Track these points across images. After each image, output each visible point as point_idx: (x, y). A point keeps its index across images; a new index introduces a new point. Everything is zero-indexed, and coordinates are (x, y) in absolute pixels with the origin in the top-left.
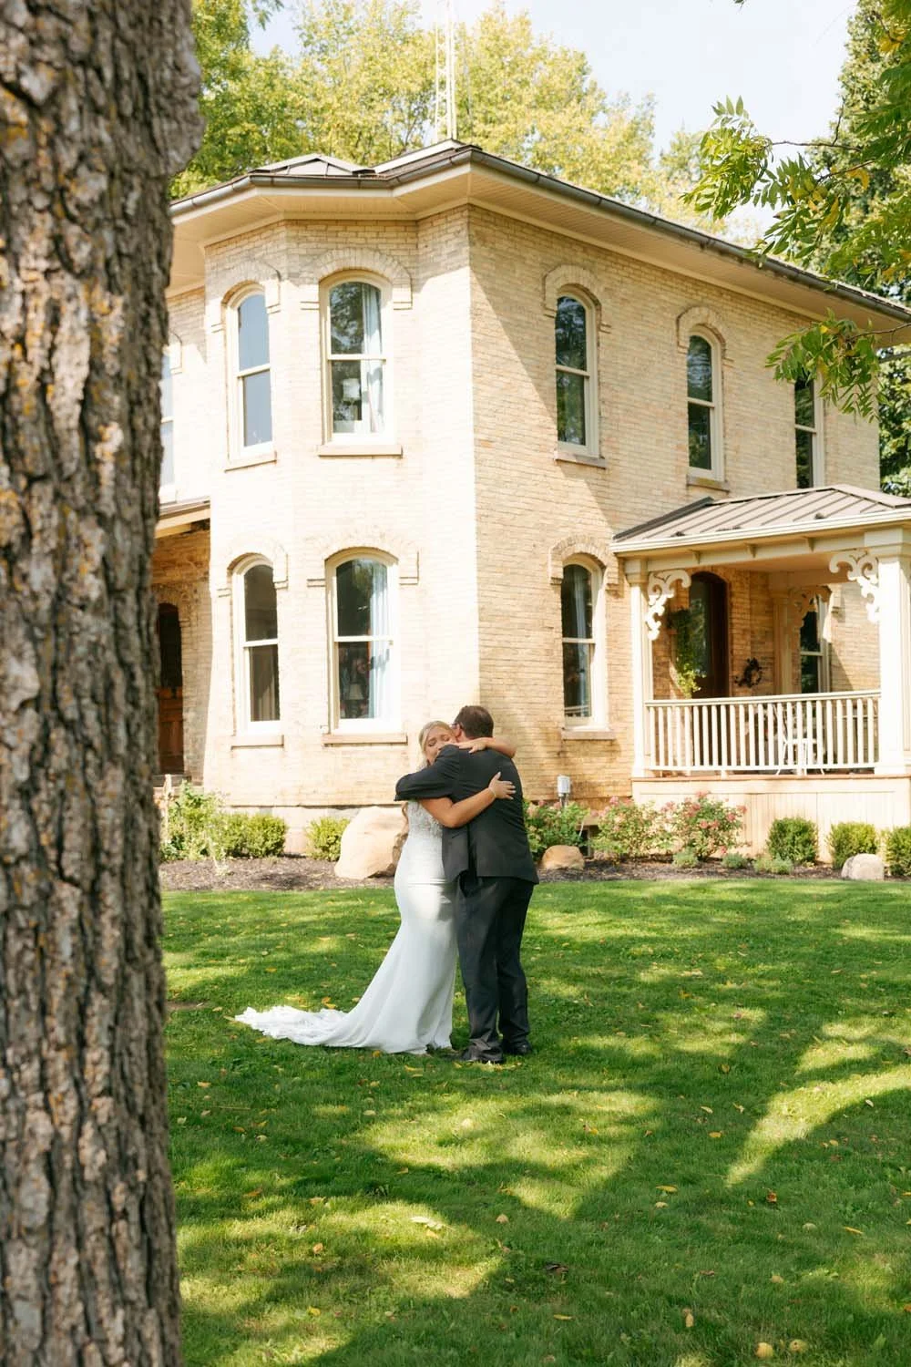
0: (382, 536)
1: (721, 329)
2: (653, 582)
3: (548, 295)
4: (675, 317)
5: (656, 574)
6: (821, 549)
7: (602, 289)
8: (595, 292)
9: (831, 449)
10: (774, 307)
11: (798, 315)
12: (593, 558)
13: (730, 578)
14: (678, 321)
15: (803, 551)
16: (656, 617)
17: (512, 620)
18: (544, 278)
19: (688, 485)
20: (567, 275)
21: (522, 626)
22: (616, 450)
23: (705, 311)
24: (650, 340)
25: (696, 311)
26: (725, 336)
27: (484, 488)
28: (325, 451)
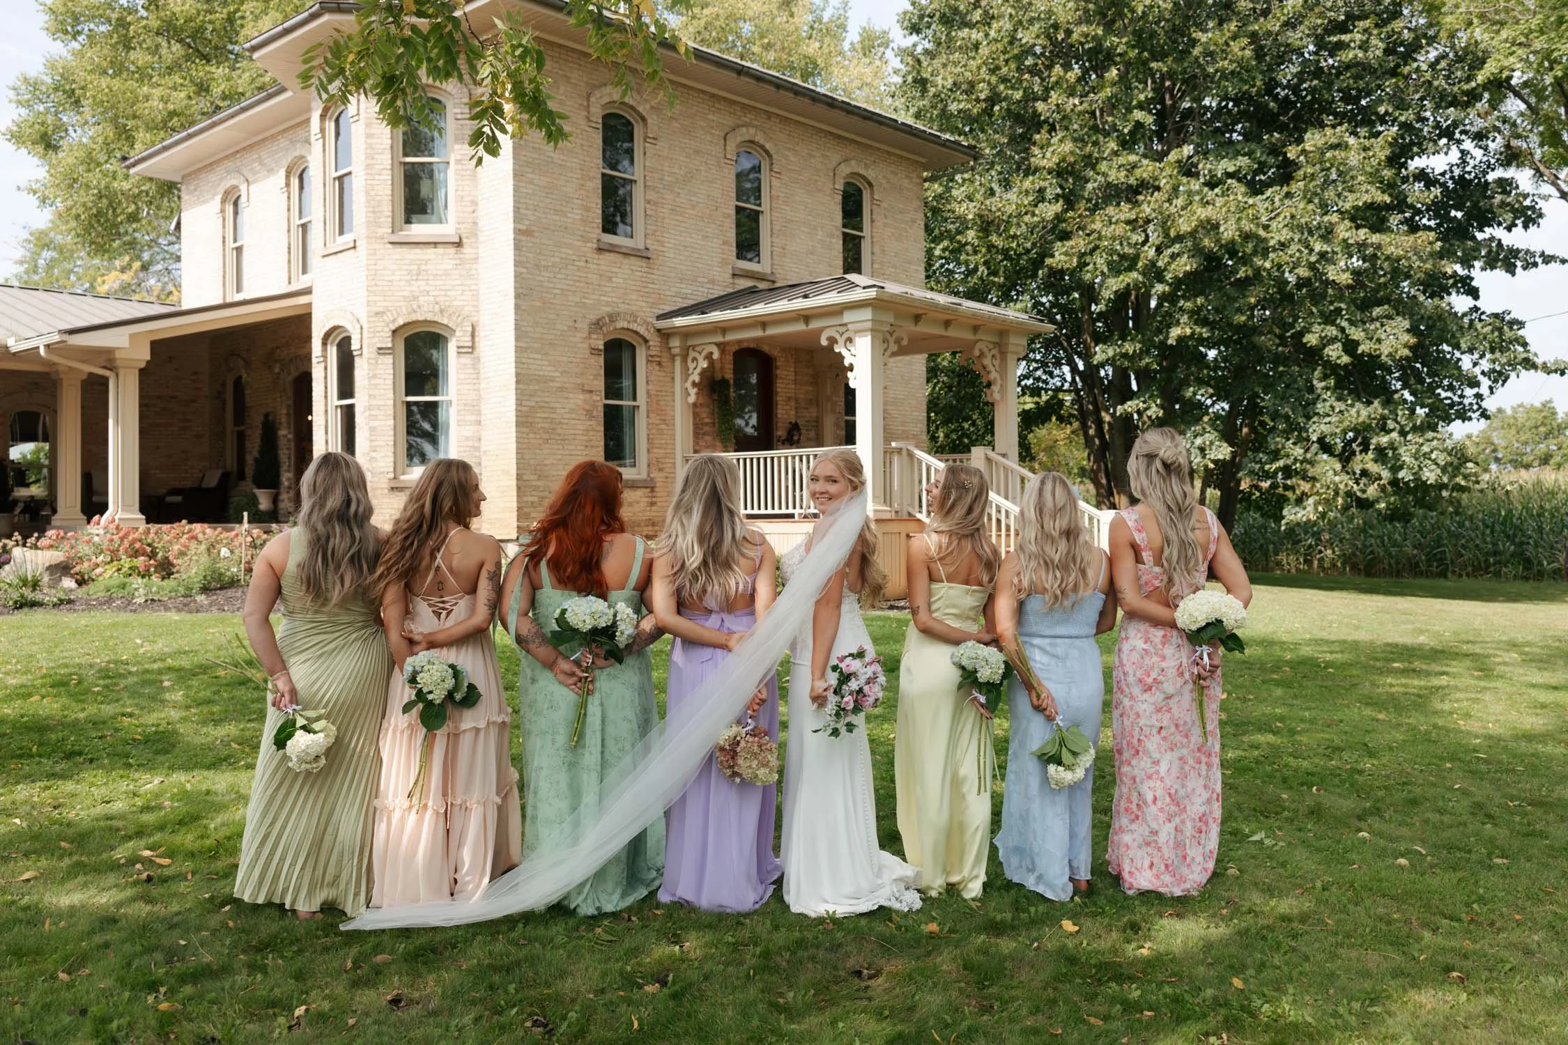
0: (442, 311)
1: (768, 146)
2: (692, 354)
3: (592, 109)
4: (723, 134)
5: (694, 347)
6: (814, 325)
7: (648, 107)
8: (641, 109)
9: (877, 250)
10: (822, 130)
11: (846, 139)
12: (636, 333)
13: (775, 353)
14: (725, 139)
15: (800, 327)
16: (694, 384)
17: (551, 384)
18: (589, 95)
19: (734, 275)
20: (613, 93)
21: (561, 389)
22: (662, 243)
23: (752, 131)
24: (697, 152)
25: (744, 130)
26: (772, 152)
27: (524, 271)
28: (395, 238)
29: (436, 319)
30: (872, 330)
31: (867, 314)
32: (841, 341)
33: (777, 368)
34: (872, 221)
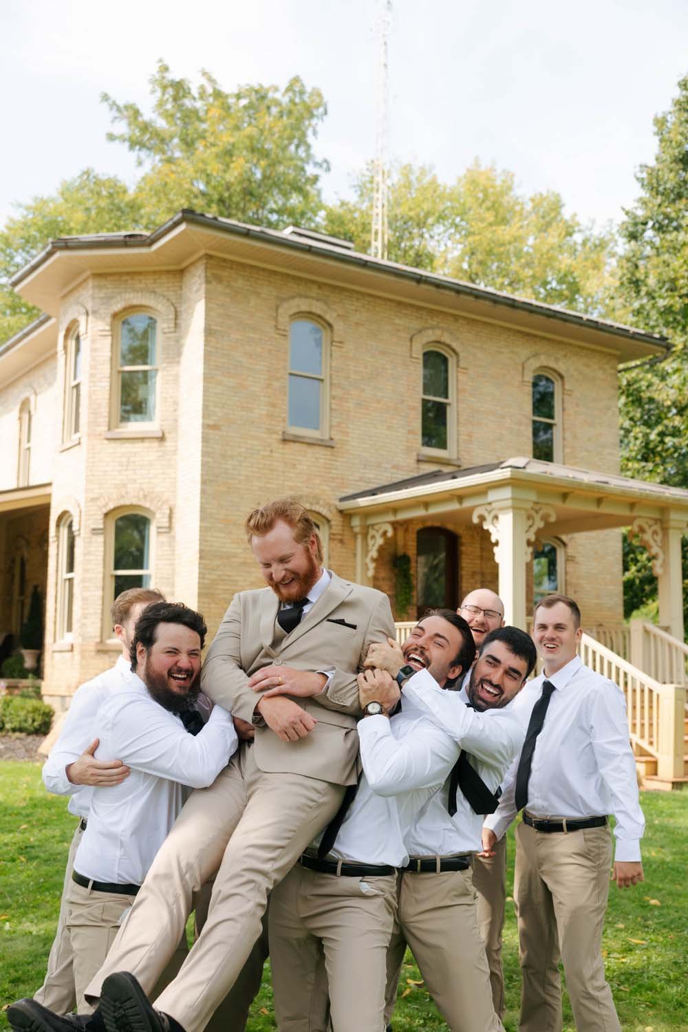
0: (145, 496)
1: (454, 345)
2: (371, 532)
3: (280, 319)
4: (409, 336)
5: (373, 525)
6: (467, 504)
7: (335, 314)
8: (328, 317)
9: (568, 435)
10: (509, 330)
11: (536, 336)
12: (319, 513)
13: (460, 531)
14: (411, 340)
15: (454, 506)
16: (374, 560)
17: (234, 560)
18: (277, 308)
19: (419, 461)
20: (300, 305)
21: (244, 564)
22: (347, 434)
23: (438, 332)
24: (383, 353)
25: (430, 332)
26: (458, 349)
27: (210, 460)
28: (109, 435)
29: (140, 503)
30: (514, 508)
31: (507, 493)
32: (489, 518)
33: (462, 545)
34: (564, 409)
